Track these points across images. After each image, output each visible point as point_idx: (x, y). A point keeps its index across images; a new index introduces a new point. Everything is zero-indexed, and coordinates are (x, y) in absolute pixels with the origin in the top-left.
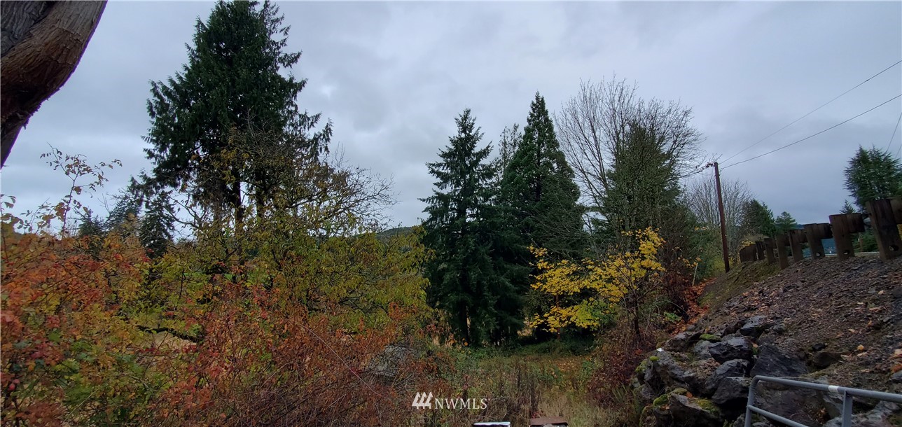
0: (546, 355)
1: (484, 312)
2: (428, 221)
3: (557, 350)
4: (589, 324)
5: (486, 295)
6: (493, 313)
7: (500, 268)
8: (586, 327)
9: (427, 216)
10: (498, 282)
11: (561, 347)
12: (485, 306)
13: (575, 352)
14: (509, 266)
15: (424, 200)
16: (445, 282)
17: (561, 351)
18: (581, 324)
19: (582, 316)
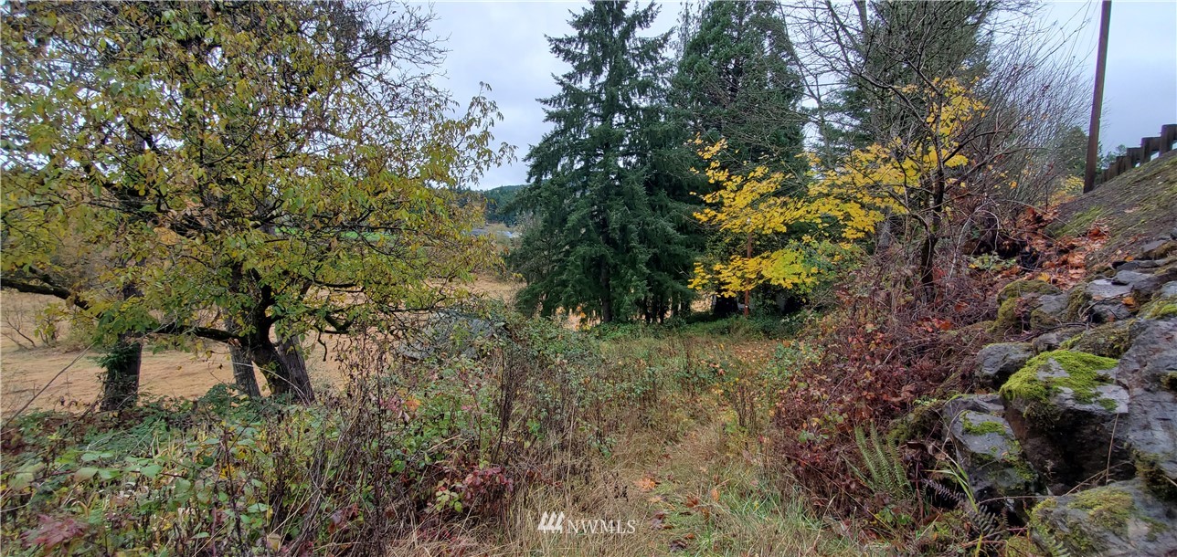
0: (723, 338)
1: (631, 271)
2: (553, 136)
3: (741, 331)
4: (796, 281)
5: (634, 247)
6: (644, 274)
7: (661, 207)
8: (790, 287)
9: (551, 127)
10: (656, 228)
11: (747, 327)
12: (633, 263)
13: (768, 333)
14: (676, 204)
15: (546, 102)
16: (569, 224)
17: (747, 332)
18: (782, 282)
19: (782, 269)
